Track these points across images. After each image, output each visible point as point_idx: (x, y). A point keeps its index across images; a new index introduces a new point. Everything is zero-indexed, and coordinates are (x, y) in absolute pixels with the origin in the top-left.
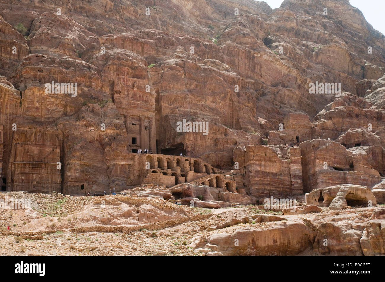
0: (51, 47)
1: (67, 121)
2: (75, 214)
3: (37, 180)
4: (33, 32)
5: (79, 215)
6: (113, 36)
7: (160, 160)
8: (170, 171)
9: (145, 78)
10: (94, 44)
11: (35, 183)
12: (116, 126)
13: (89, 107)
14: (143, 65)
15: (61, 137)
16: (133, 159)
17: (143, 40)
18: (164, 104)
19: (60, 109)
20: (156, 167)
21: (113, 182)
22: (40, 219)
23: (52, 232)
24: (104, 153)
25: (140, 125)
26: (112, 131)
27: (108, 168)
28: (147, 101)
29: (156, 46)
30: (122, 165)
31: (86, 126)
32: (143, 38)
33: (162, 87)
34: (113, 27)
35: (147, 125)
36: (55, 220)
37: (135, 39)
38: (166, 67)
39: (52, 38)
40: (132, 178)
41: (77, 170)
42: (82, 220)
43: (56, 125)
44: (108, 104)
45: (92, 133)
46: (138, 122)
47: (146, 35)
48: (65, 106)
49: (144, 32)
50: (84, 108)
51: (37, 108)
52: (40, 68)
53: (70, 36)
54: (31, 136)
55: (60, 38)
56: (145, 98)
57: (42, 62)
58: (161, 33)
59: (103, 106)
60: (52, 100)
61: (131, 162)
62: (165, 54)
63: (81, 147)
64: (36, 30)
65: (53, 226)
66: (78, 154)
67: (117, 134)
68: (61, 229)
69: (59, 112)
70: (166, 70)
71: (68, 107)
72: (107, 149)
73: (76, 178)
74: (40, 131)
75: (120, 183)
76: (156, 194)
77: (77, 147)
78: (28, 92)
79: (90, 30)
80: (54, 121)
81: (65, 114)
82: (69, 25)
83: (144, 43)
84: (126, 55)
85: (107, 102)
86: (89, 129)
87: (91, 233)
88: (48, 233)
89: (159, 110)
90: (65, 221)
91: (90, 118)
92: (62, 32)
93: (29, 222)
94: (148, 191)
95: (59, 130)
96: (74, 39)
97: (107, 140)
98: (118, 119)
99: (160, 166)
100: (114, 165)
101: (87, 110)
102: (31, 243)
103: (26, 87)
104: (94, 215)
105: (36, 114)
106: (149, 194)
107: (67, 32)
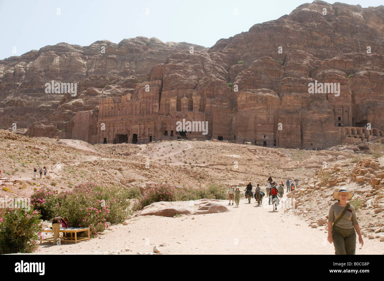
0: (295, 70)
1: (303, 111)
2: (307, 160)
3: (290, 141)
4: (286, 62)
5: (308, 160)
6: (328, 60)
7: (352, 130)
8: (358, 136)
9: (345, 84)
10: (318, 66)
11: (289, 142)
12: (329, 113)
13: (314, 103)
14: (344, 77)
15: (300, 120)
16: (338, 130)
17: (346, 60)
18: (356, 98)
19: (300, 105)
20: (351, 133)
21: (328, 141)
22: (292, 162)
23: (297, 168)
24: (322, 126)
25: (343, 110)
26: (326, 116)
27: (325, 134)
28: (347, 97)
29: (354, 62)
30: (332, 133)
31: (313, 113)
32: (346, 59)
33: (355, 88)
34: (329, 52)
35: (347, 110)
36: (298, 162)
37: (341, 60)
38: (358, 77)
39: (295, 65)
40: (337, 139)
41: (309, 136)
42: (310, 163)
43: (298, 114)
44: (324, 101)
45: (316, 116)
46: (342, 109)
47: (348, 57)
48: (302, 104)
49: (347, 55)
50: (311, 104)
51: (289, 105)
52: (290, 85)
53: (305, 62)
54: (286, 119)
55: (300, 64)
56: (345, 95)
57: (290, 81)
58: (357, 54)
59: (322, 102)
60: (296, 101)
61: (337, 131)
62: (359, 67)
63: (310, 124)
64: (288, 61)
65: (297, 165)
66: (309, 128)
67: (329, 117)
68: (301, 167)
69: (299, 106)
70: (358, 79)
71: (304, 104)
72: (324, 125)
73: (308, 140)
74: (290, 117)
75: (331, 142)
76: (349, 149)
77: (309, 124)
78: (284, 98)
79: (316, 56)
80: (297, 111)
81: (302, 107)
82: (305, 56)
83: (346, 62)
84: (335, 73)
85: (324, 100)
86: (314, 115)
87: (314, 169)
88: (295, 168)
89: (353, 101)
90: (302, 163)
91: (315, 109)
92: (301, 61)
93: (287, 163)
94: (345, 147)
95: (300, 116)
96: (307, 64)
97: (324, 120)
98: (330, 109)
99: (353, 133)
100: (327, 133)
101: (313, 105)
102: (289, 172)
103: (283, 95)
104: (315, 160)
105: (288, 108)
106: (345, 148)
107: (303, 60)
